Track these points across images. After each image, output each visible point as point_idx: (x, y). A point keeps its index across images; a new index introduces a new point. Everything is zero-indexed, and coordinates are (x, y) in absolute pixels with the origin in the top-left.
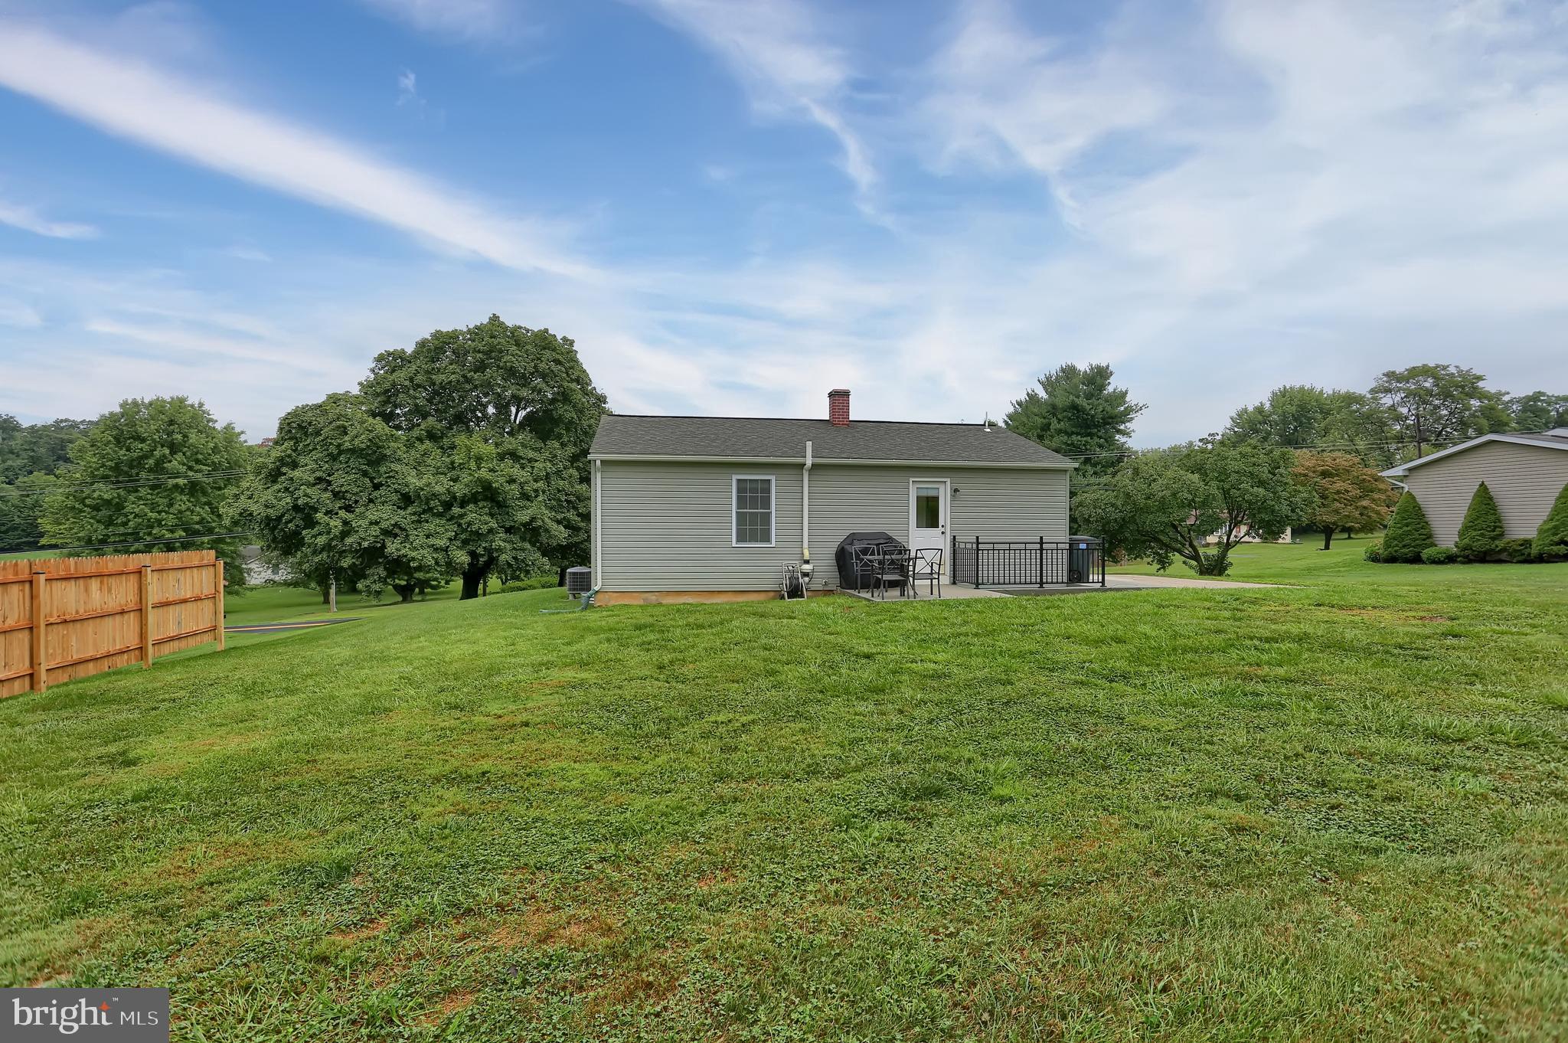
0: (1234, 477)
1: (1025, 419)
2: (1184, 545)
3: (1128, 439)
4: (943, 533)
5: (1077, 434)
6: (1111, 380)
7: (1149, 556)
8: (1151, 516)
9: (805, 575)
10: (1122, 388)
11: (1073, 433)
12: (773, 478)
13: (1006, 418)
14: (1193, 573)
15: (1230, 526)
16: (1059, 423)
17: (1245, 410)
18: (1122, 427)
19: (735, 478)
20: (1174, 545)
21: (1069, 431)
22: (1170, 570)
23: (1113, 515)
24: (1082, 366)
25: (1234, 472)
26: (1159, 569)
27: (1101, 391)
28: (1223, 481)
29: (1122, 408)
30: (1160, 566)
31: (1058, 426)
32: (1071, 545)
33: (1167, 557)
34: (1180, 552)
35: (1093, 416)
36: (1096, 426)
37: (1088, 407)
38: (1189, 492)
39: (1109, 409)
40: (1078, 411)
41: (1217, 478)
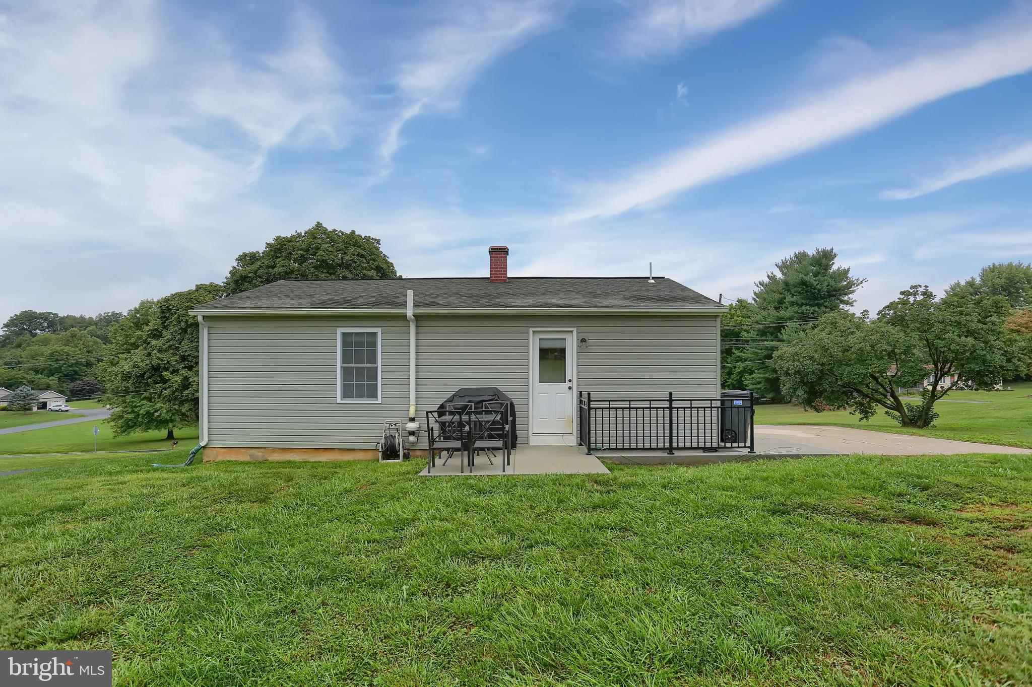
0: (937, 328)
1: (766, 296)
2: (886, 396)
3: (851, 308)
4: (570, 388)
5: (807, 305)
6: (835, 260)
7: (852, 406)
8: (849, 368)
9: (412, 433)
10: (844, 266)
11: (803, 304)
12: (379, 331)
13: (755, 297)
14: (895, 423)
15: (936, 376)
16: (792, 297)
17: (958, 285)
18: (846, 298)
19: (340, 331)
20: (876, 395)
21: (799, 303)
22: (873, 420)
23: (811, 368)
24: (811, 252)
25: (939, 322)
26: (862, 419)
27: (826, 270)
28: (925, 331)
29: (845, 283)
30: (862, 416)
31: (792, 299)
32: (723, 402)
33: (870, 407)
34: (884, 404)
35: (819, 290)
36: (822, 298)
37: (815, 283)
38: (889, 343)
39: (833, 283)
40: (807, 286)
41: (918, 328)
